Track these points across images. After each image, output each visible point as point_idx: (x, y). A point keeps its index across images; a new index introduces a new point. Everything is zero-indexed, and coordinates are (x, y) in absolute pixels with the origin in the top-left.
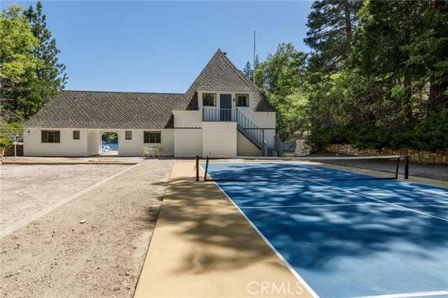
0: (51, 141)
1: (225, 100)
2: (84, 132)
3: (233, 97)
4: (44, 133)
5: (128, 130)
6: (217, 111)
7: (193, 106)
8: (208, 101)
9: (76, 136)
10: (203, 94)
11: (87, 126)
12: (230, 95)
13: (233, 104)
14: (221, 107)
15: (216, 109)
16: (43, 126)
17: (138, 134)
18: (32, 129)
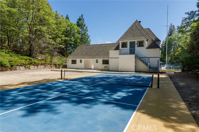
0: (74, 63)
1: (132, 44)
2: (83, 60)
3: (136, 42)
4: (72, 60)
5: (97, 59)
6: (129, 50)
7: (117, 48)
8: (124, 45)
9: (81, 61)
10: (122, 42)
11: (84, 58)
12: (135, 42)
13: (136, 46)
14: (130, 48)
15: (128, 49)
16: (72, 58)
17: (100, 61)
18: (69, 59)
